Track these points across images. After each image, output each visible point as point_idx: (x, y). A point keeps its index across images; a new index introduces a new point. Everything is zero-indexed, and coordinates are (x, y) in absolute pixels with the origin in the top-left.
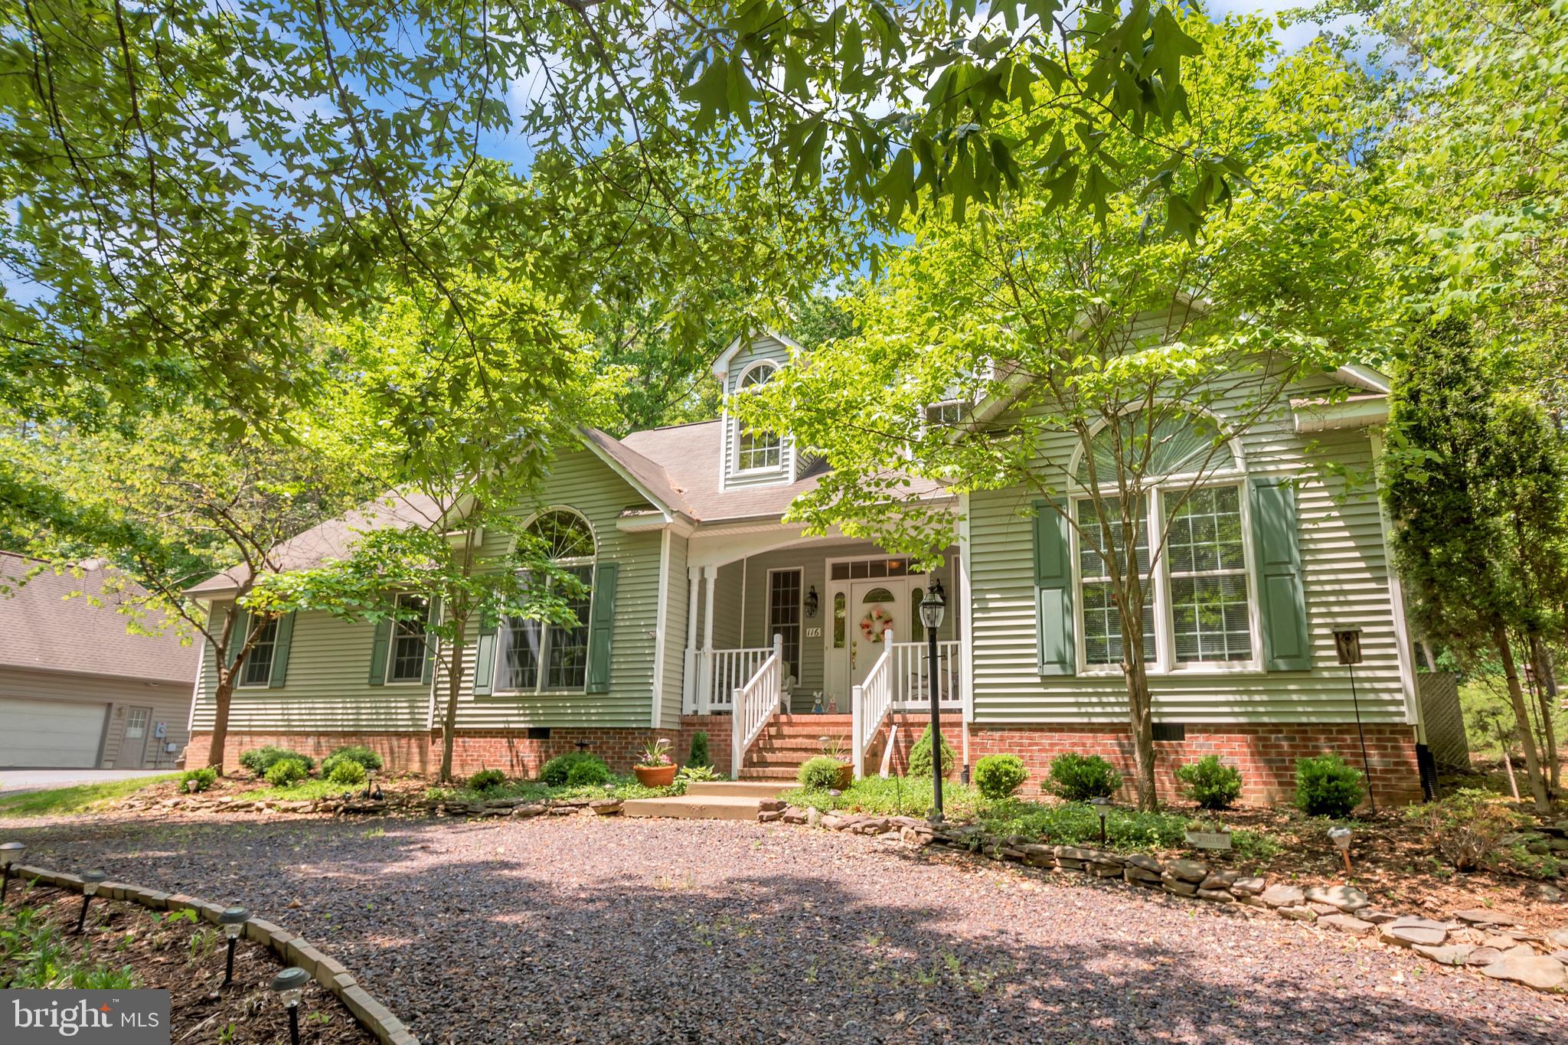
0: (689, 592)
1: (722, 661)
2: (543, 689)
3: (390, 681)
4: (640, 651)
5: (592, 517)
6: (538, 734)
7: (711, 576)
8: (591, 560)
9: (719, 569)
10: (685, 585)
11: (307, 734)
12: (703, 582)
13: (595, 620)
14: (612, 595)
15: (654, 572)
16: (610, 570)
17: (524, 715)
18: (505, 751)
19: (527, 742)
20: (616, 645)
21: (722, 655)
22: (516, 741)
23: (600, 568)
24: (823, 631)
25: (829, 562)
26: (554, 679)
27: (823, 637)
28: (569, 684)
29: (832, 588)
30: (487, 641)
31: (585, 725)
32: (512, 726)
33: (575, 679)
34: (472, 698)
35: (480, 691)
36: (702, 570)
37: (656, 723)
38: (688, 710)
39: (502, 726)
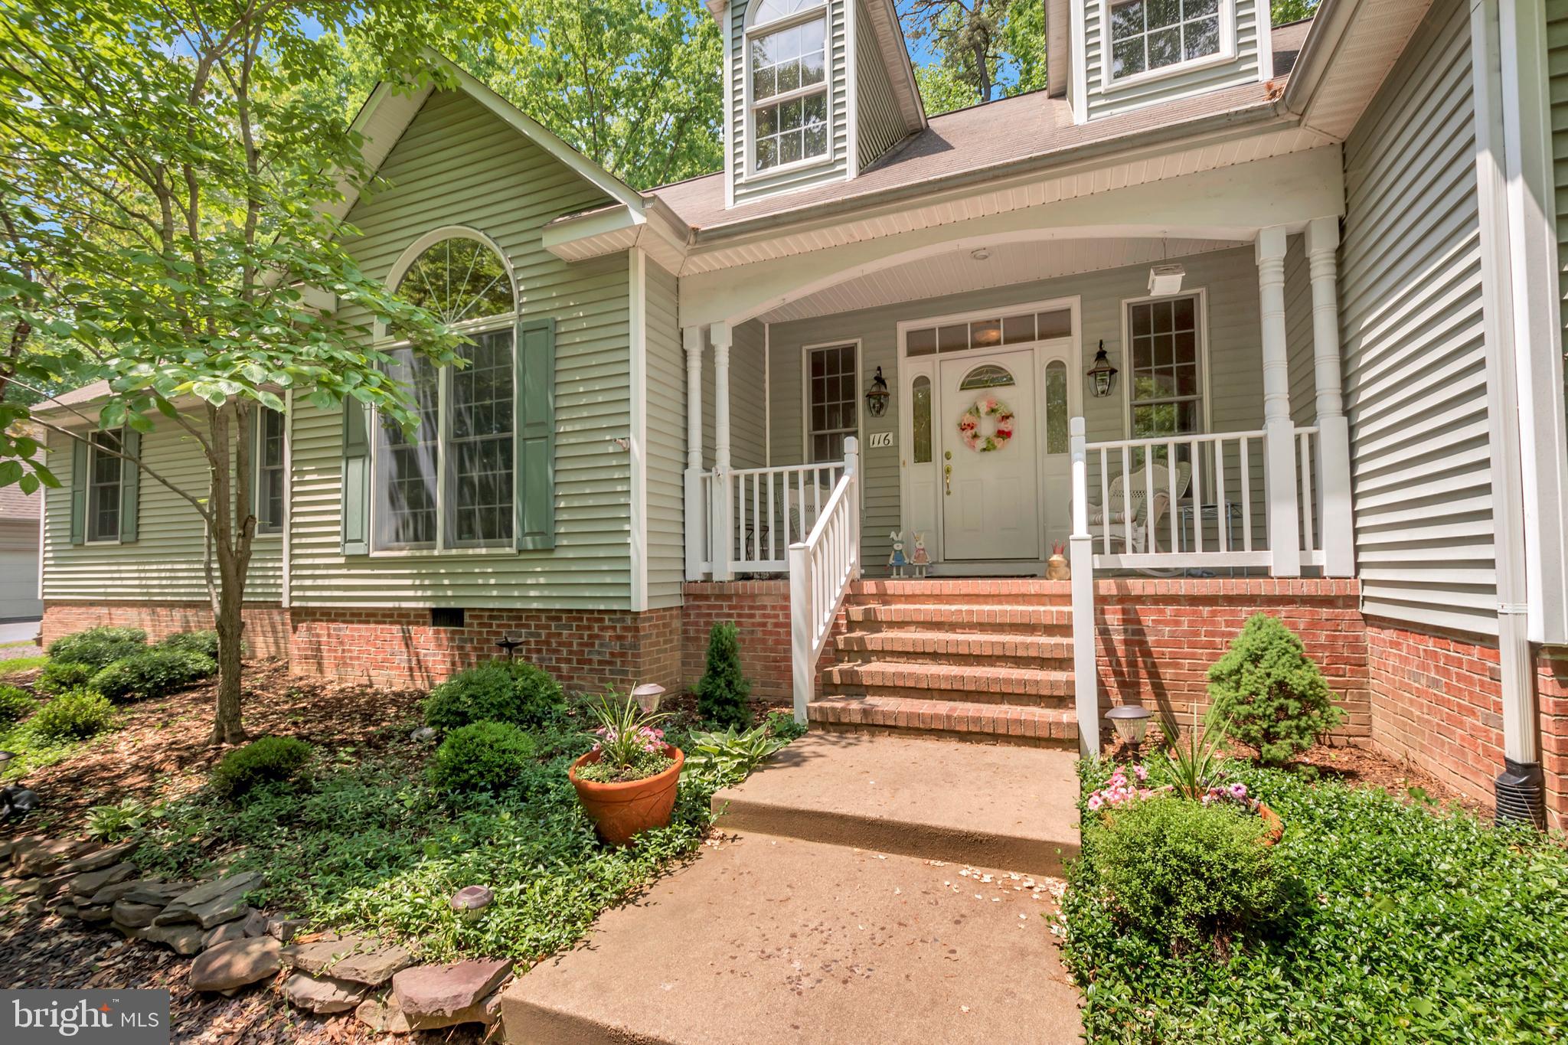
0: (685, 372)
1: (749, 491)
2: (447, 546)
3: (262, 530)
4: (603, 475)
5: (504, 243)
6: (446, 617)
7: (723, 344)
8: (508, 318)
9: (734, 329)
10: (679, 361)
11: (171, 605)
12: (709, 354)
13: (525, 424)
14: (550, 381)
15: (619, 330)
16: (542, 330)
17: (422, 587)
18: (398, 645)
19: (430, 631)
20: (560, 466)
21: (749, 479)
22: (413, 629)
23: (525, 332)
24: (897, 437)
25: (903, 327)
26: (464, 528)
27: (897, 446)
28: (489, 534)
29: (908, 370)
30: (355, 467)
31: (518, 605)
32: (404, 605)
33: (497, 528)
34: (342, 560)
35: (353, 549)
36: (706, 334)
37: (640, 602)
38: (696, 570)
39: (390, 605)
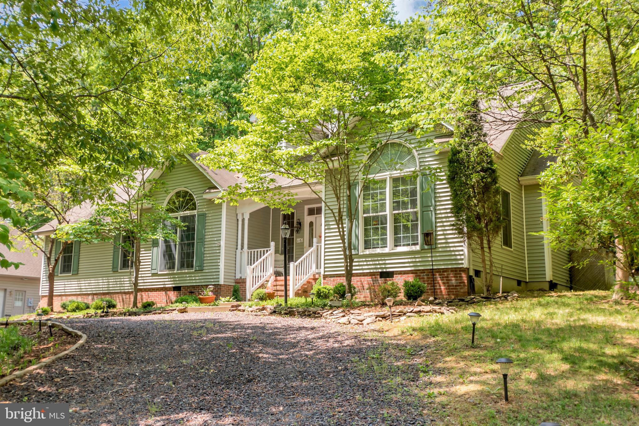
0: (238, 224)
2: (178, 270)
3: (120, 269)
4: (214, 252)
5: (195, 193)
6: (177, 289)
7: (247, 217)
8: (195, 212)
9: (250, 214)
10: (236, 222)
11: (89, 295)
12: (243, 220)
13: (198, 239)
14: (204, 227)
15: (220, 216)
16: (203, 216)
17: (171, 281)
18: (164, 297)
19: (172, 292)
20: (206, 249)
21: (251, 252)
22: (168, 292)
23: (199, 216)
24: (303, 240)
25: (306, 207)
26: (182, 266)
27: (303, 242)
28: (188, 267)
29: (308, 219)
30: (155, 249)
31: (195, 284)
32: (167, 286)
33: (190, 266)
34: (150, 275)
35: (154, 272)
36: (243, 214)
37: (222, 282)
38: (238, 277)
39: (162, 286)
